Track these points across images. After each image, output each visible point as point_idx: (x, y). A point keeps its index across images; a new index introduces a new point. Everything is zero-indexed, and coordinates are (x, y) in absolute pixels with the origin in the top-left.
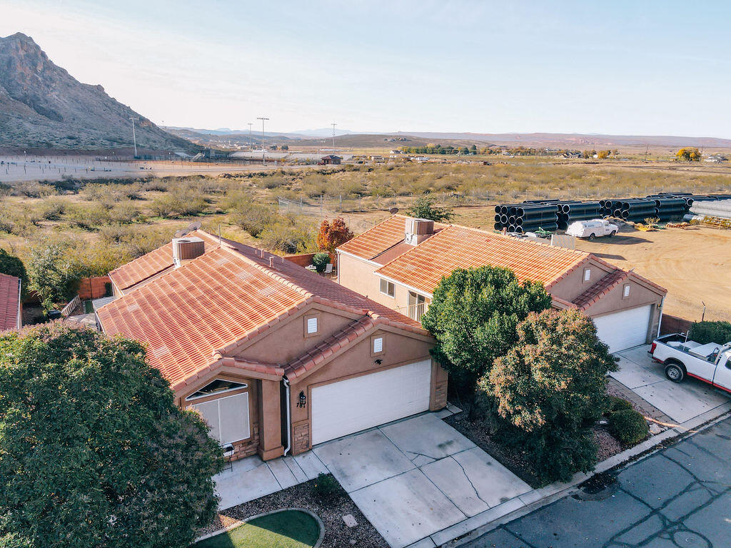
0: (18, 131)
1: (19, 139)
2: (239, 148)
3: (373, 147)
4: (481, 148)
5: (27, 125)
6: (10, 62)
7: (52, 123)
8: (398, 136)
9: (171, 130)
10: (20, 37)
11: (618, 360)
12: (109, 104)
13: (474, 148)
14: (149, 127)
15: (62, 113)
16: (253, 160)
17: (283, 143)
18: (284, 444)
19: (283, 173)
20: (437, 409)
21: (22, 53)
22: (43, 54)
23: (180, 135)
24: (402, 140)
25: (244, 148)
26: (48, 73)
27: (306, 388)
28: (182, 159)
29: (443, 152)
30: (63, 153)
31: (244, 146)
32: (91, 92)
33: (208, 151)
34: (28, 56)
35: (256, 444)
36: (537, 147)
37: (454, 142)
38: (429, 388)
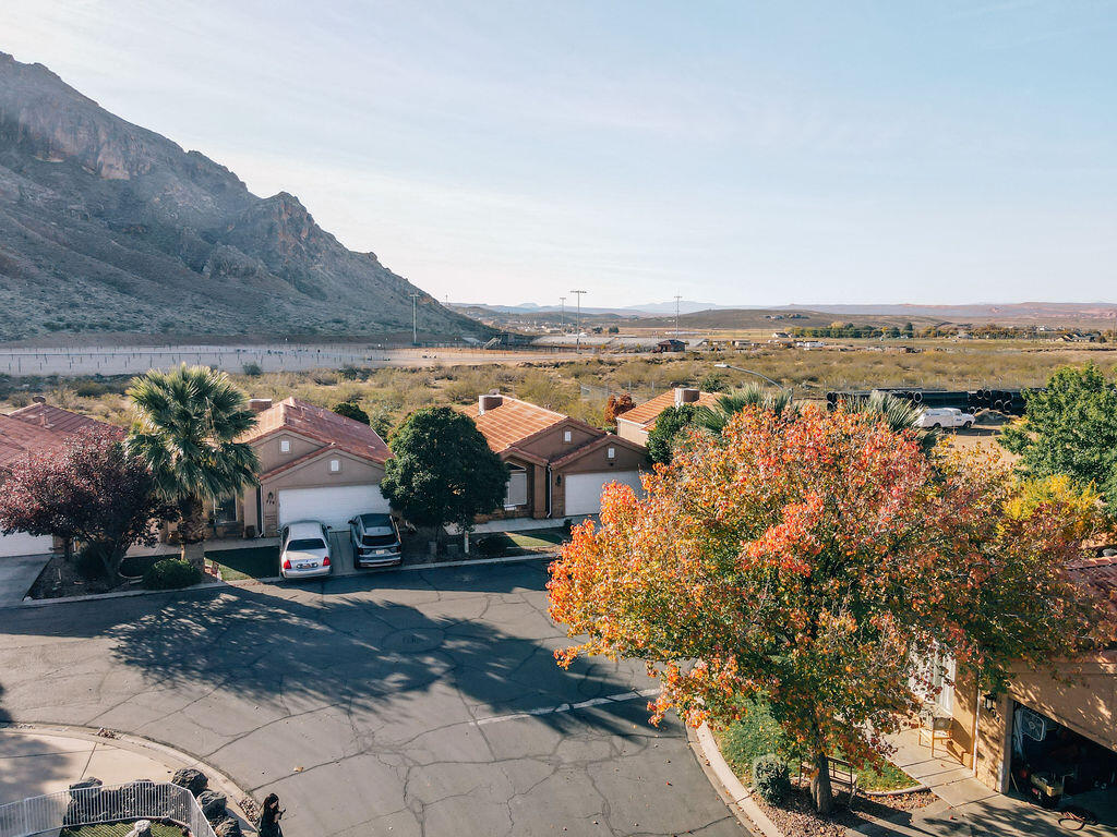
0: (277, 315)
1: (279, 324)
2: (548, 331)
3: (748, 327)
4: (920, 328)
5: (288, 307)
6: (271, 229)
7: (315, 303)
8: (788, 311)
9: (457, 308)
10: (283, 195)
12: (383, 277)
13: (910, 327)
14: (430, 305)
15: (325, 290)
16: (563, 348)
17: (612, 323)
18: (548, 510)
19: (601, 362)
21: (285, 217)
22: (309, 218)
23: (469, 315)
24: (794, 317)
25: (556, 332)
26: (313, 241)
27: (562, 474)
28: (472, 347)
29: (857, 335)
30: (330, 340)
31: (555, 329)
32: (363, 261)
33: (506, 335)
34: (291, 220)
35: (530, 509)
36: (1024, 325)
37: (880, 319)
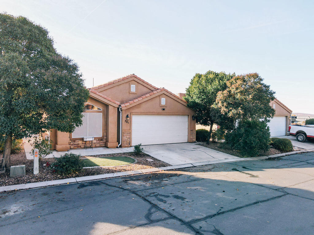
11: (274, 93)
18: (118, 141)
20: (191, 141)
27: (130, 113)
35: (104, 141)
38: (187, 130)
